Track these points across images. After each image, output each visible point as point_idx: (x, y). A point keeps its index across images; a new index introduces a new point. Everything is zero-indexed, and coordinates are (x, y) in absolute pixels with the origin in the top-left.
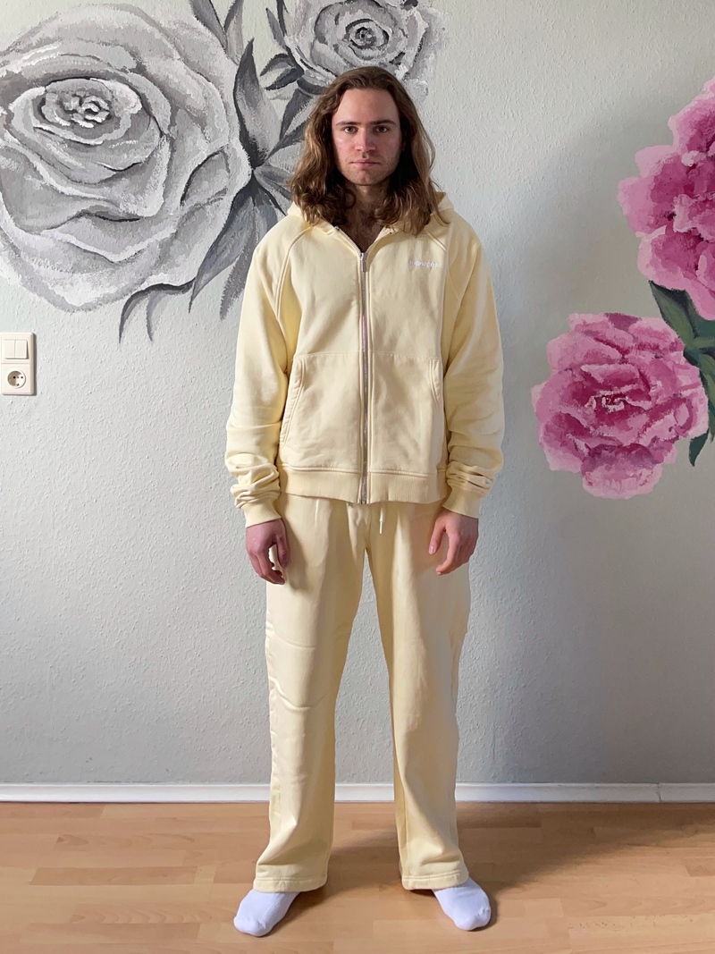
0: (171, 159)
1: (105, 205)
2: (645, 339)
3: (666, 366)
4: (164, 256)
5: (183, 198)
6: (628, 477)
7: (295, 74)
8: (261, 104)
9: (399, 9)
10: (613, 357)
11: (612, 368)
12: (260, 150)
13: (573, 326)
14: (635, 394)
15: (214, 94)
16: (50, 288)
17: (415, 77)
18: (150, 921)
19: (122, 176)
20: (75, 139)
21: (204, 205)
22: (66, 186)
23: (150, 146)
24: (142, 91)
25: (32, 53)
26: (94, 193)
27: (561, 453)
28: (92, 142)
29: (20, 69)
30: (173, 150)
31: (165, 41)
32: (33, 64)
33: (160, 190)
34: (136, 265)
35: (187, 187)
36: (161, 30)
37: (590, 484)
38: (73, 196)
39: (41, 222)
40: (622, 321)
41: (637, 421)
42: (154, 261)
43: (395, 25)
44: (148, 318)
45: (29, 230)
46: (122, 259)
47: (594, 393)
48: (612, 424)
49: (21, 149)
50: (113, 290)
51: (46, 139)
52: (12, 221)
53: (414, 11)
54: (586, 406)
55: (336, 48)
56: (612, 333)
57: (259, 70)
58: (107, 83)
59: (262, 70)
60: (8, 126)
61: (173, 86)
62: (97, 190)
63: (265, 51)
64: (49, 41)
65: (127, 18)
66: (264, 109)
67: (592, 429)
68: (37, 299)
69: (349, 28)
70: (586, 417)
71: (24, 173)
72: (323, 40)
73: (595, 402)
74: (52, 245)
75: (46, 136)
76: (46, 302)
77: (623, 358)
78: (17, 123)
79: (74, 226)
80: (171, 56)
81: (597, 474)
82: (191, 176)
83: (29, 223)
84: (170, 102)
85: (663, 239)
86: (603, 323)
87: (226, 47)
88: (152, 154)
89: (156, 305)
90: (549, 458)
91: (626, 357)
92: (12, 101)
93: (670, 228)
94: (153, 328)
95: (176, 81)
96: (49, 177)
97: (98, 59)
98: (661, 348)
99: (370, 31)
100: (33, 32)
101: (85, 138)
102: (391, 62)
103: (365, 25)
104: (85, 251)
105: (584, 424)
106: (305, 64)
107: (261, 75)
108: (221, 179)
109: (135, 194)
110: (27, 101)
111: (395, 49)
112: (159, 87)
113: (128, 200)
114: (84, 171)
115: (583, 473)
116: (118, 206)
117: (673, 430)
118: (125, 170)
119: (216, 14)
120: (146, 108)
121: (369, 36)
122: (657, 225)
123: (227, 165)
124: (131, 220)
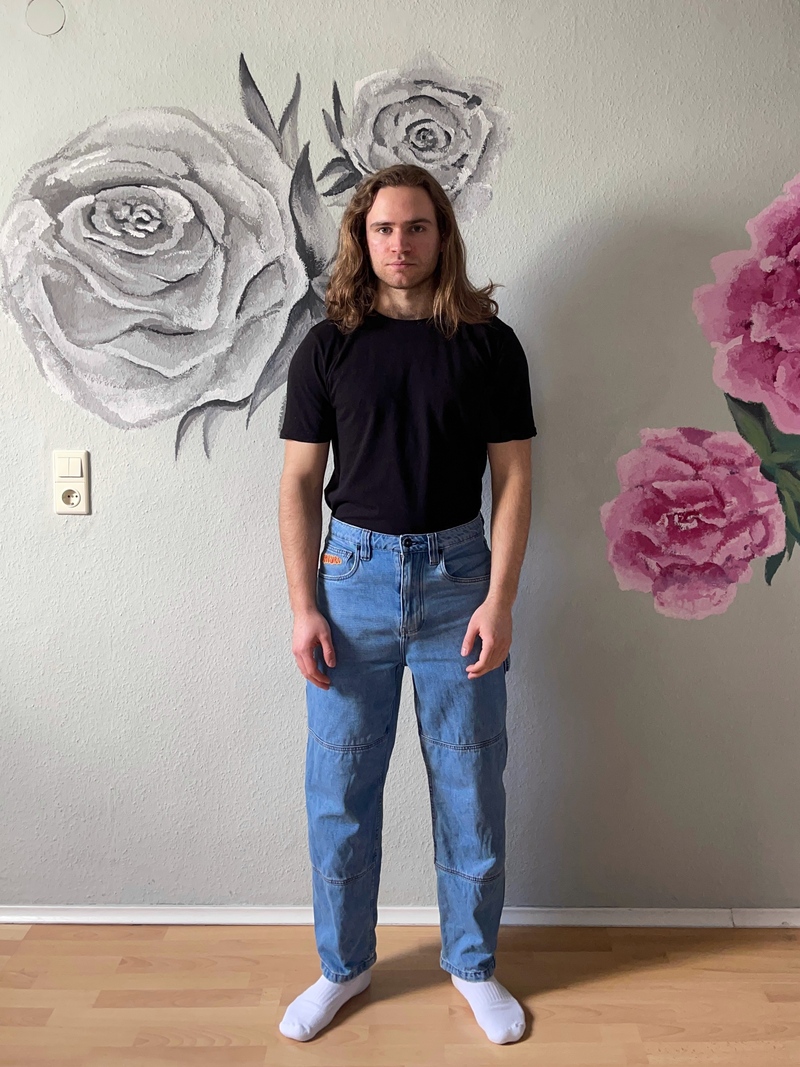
0: (225, 270)
1: (159, 318)
2: (718, 454)
3: (741, 482)
4: (220, 372)
5: (239, 310)
6: (700, 596)
7: (353, 178)
8: (317, 211)
9: (462, 108)
10: (686, 473)
11: (685, 484)
12: (318, 259)
13: (644, 442)
14: (710, 511)
15: (269, 201)
16: (104, 404)
17: (478, 181)
18: (216, 1045)
19: (175, 288)
20: (126, 249)
21: (261, 317)
22: (117, 299)
23: (203, 257)
24: (195, 198)
25: (81, 159)
26: (146, 306)
27: (630, 572)
28: (144, 253)
29: (69, 177)
30: (227, 260)
31: (217, 145)
32: (82, 171)
33: (215, 302)
34: (191, 381)
35: (243, 299)
36: (214, 134)
37: (662, 604)
38: (125, 309)
39: (93, 336)
40: (695, 435)
41: (711, 540)
42: (210, 376)
43: (458, 125)
44: (204, 435)
45: (81, 345)
46: (176, 374)
47: (667, 511)
48: (685, 543)
49: (71, 260)
50: (168, 407)
51: (97, 250)
52: (63, 335)
53: (478, 110)
54: (658, 524)
55: (396, 151)
56: (686, 448)
57: (315, 175)
58: (158, 190)
59: (318, 175)
60: (57, 237)
61: (226, 193)
62: (150, 303)
63: (321, 156)
64: (97, 147)
65: (178, 122)
66: (321, 217)
67: (663, 547)
68: (91, 415)
69: (408, 129)
70: (657, 535)
71: (75, 285)
72: (381, 142)
73: (667, 520)
74: (105, 360)
75: (97, 247)
76: (99, 419)
77: (697, 474)
78: (66, 234)
79: (127, 340)
80: (224, 162)
81: (669, 594)
82: (246, 287)
83: (81, 337)
84: (224, 210)
85: (740, 349)
86: (675, 438)
87: (281, 153)
88: (206, 265)
89: (212, 421)
90: (619, 578)
91: (700, 472)
92: (61, 210)
93: (747, 337)
94: (210, 446)
95: (230, 187)
96: (101, 291)
97: (149, 166)
98: (736, 463)
99: (431, 132)
100: (81, 138)
101: (137, 248)
102: (454, 165)
103: (426, 125)
104: (139, 366)
105: (656, 542)
106: (363, 168)
107: (319, 179)
108: (277, 291)
109: (188, 307)
110: (77, 211)
111: (457, 151)
112: (212, 194)
113: (182, 313)
114: (137, 283)
115: (655, 594)
116: (172, 319)
117: (749, 549)
118: (178, 281)
119: (270, 116)
120: (199, 215)
121: (430, 138)
122: (734, 335)
123: (284, 275)
124: (185, 334)
